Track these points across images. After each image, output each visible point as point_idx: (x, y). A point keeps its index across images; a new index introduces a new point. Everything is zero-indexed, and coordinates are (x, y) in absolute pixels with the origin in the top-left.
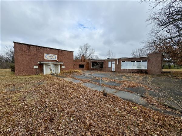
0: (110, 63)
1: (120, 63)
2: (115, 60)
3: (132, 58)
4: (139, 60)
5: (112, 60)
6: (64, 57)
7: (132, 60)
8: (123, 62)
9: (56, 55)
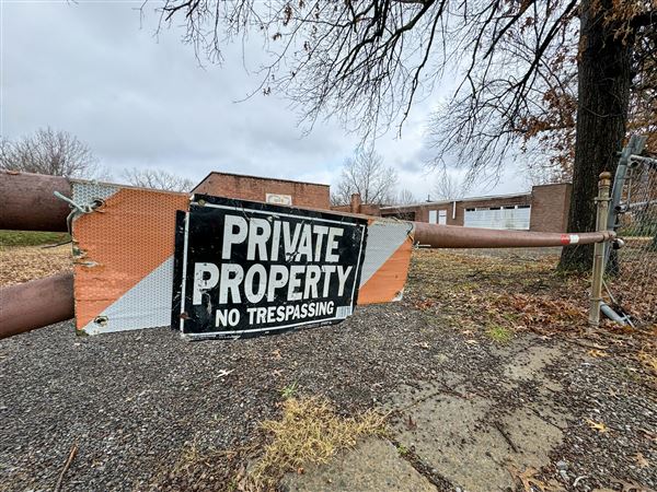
0: (433, 214)
1: (459, 214)
2: (447, 206)
3: (494, 200)
4: (510, 204)
5: (438, 207)
6: (307, 200)
7: (493, 205)
8: (468, 210)
9: (290, 197)
